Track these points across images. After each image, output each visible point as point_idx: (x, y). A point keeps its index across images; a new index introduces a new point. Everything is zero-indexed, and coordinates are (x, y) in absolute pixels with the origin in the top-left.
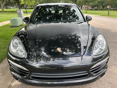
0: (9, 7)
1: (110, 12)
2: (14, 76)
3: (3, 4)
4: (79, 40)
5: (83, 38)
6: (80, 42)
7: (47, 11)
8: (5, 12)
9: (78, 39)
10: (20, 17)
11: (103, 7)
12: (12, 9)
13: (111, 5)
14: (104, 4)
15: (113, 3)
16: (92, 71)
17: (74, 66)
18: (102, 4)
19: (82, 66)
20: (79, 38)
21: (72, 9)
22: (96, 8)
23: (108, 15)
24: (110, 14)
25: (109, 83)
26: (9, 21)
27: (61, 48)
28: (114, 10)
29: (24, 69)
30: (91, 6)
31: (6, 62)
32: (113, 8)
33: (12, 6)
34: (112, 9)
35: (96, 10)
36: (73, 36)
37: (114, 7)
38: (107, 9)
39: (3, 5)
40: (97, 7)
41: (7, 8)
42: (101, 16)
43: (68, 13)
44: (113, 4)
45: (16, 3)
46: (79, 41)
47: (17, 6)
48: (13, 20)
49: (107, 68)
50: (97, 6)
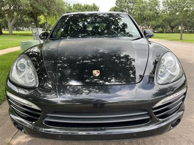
0: (21, 28)
1: (184, 35)
2: (15, 123)
3: (12, 22)
4: (133, 64)
5: (139, 62)
6: (135, 68)
7: (80, 26)
8: (14, 34)
9: (131, 63)
10: (37, 40)
11: (172, 28)
12: (26, 31)
13: (185, 25)
14: (172, 24)
15: (189, 22)
16: (156, 113)
17: (122, 102)
18: (170, 24)
19: (138, 101)
20: (133, 62)
21: (120, 24)
22: (160, 29)
23: (181, 39)
24: (183, 38)
25: (188, 142)
26: (19, 47)
27: (99, 71)
28: (191, 32)
29: (33, 107)
30: (152, 26)
31: (6, 107)
32: (187, 29)
33: (25, 27)
34: (186, 31)
35: (161, 32)
36: (123, 58)
37: (189, 28)
38: (179, 32)
39: (11, 24)
40: (162, 28)
41: (17, 30)
42: (169, 41)
43: (114, 28)
44: (188, 24)
45: (32, 22)
46: (134, 66)
47: (33, 26)
48: (26, 44)
49: (183, 110)
50: (162, 26)
